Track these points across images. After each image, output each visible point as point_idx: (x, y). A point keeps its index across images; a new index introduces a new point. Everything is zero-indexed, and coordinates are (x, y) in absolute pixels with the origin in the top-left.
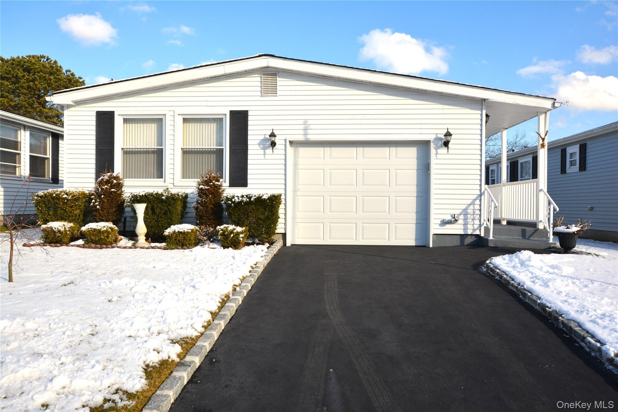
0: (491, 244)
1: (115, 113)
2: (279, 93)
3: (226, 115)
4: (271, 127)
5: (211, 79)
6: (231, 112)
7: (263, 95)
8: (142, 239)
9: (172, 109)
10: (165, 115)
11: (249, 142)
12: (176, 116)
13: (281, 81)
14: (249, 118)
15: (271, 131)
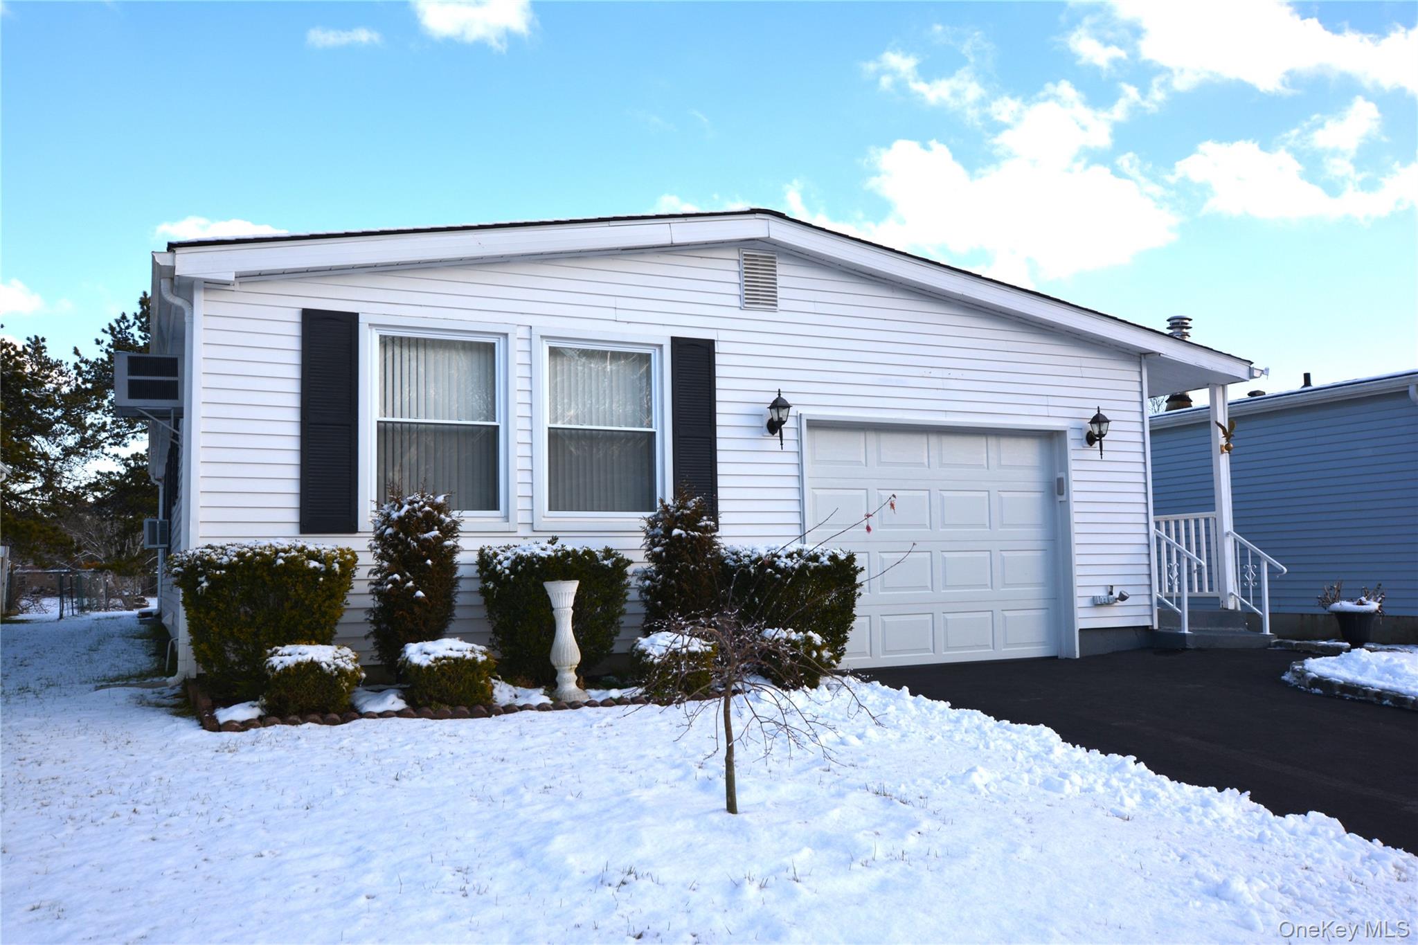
0: (1190, 645)
1: (361, 320)
2: (781, 304)
3: (661, 346)
4: (776, 386)
5: (624, 252)
6: (675, 341)
7: (746, 305)
8: (569, 684)
9: (528, 320)
10: (506, 335)
11: (720, 420)
12: (536, 339)
13: (787, 276)
14: (719, 359)
15: (776, 396)
